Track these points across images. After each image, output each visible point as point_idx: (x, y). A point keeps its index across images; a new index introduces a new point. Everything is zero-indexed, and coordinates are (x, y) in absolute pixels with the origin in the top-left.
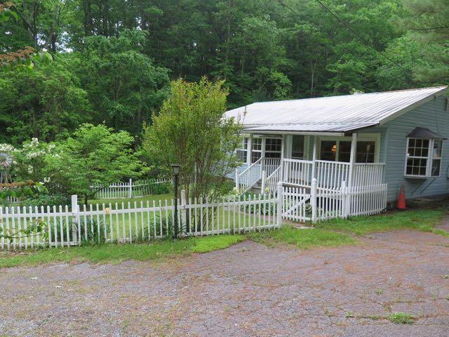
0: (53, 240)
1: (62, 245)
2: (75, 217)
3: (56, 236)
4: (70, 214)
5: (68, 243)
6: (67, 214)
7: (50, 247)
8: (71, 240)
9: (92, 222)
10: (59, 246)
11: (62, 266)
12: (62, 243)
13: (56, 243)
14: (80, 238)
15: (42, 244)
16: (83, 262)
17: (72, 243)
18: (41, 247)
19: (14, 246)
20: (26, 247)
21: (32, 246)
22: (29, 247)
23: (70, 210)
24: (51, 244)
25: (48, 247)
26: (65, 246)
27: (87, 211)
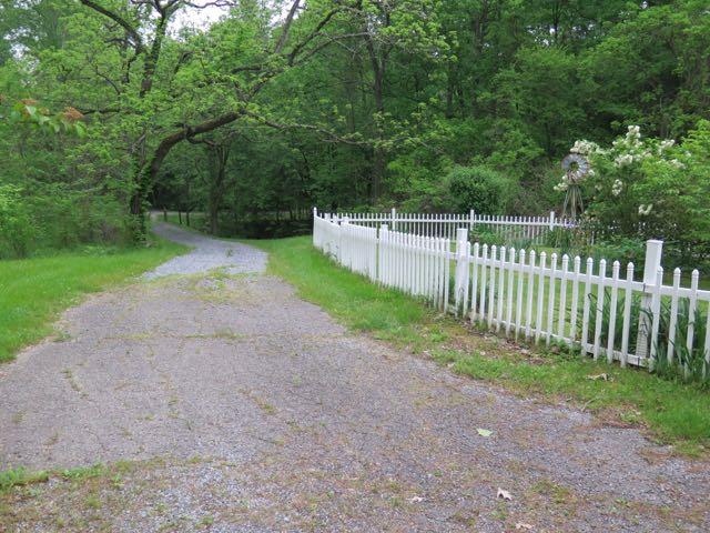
0: (591, 340)
1: (609, 357)
2: (649, 296)
3: (598, 332)
4: (638, 286)
5: (623, 355)
6: (630, 284)
7: (583, 353)
8: (632, 350)
9: (692, 318)
10: (602, 357)
11: (575, 416)
12: (610, 352)
13: (596, 348)
14: (653, 351)
15: (568, 340)
16: (633, 424)
17: (633, 359)
18: (563, 349)
19: (517, 331)
20: (537, 339)
21: (548, 341)
22: (543, 341)
23: (639, 276)
24: (586, 347)
25: (578, 352)
26: (615, 361)
27: (682, 285)
